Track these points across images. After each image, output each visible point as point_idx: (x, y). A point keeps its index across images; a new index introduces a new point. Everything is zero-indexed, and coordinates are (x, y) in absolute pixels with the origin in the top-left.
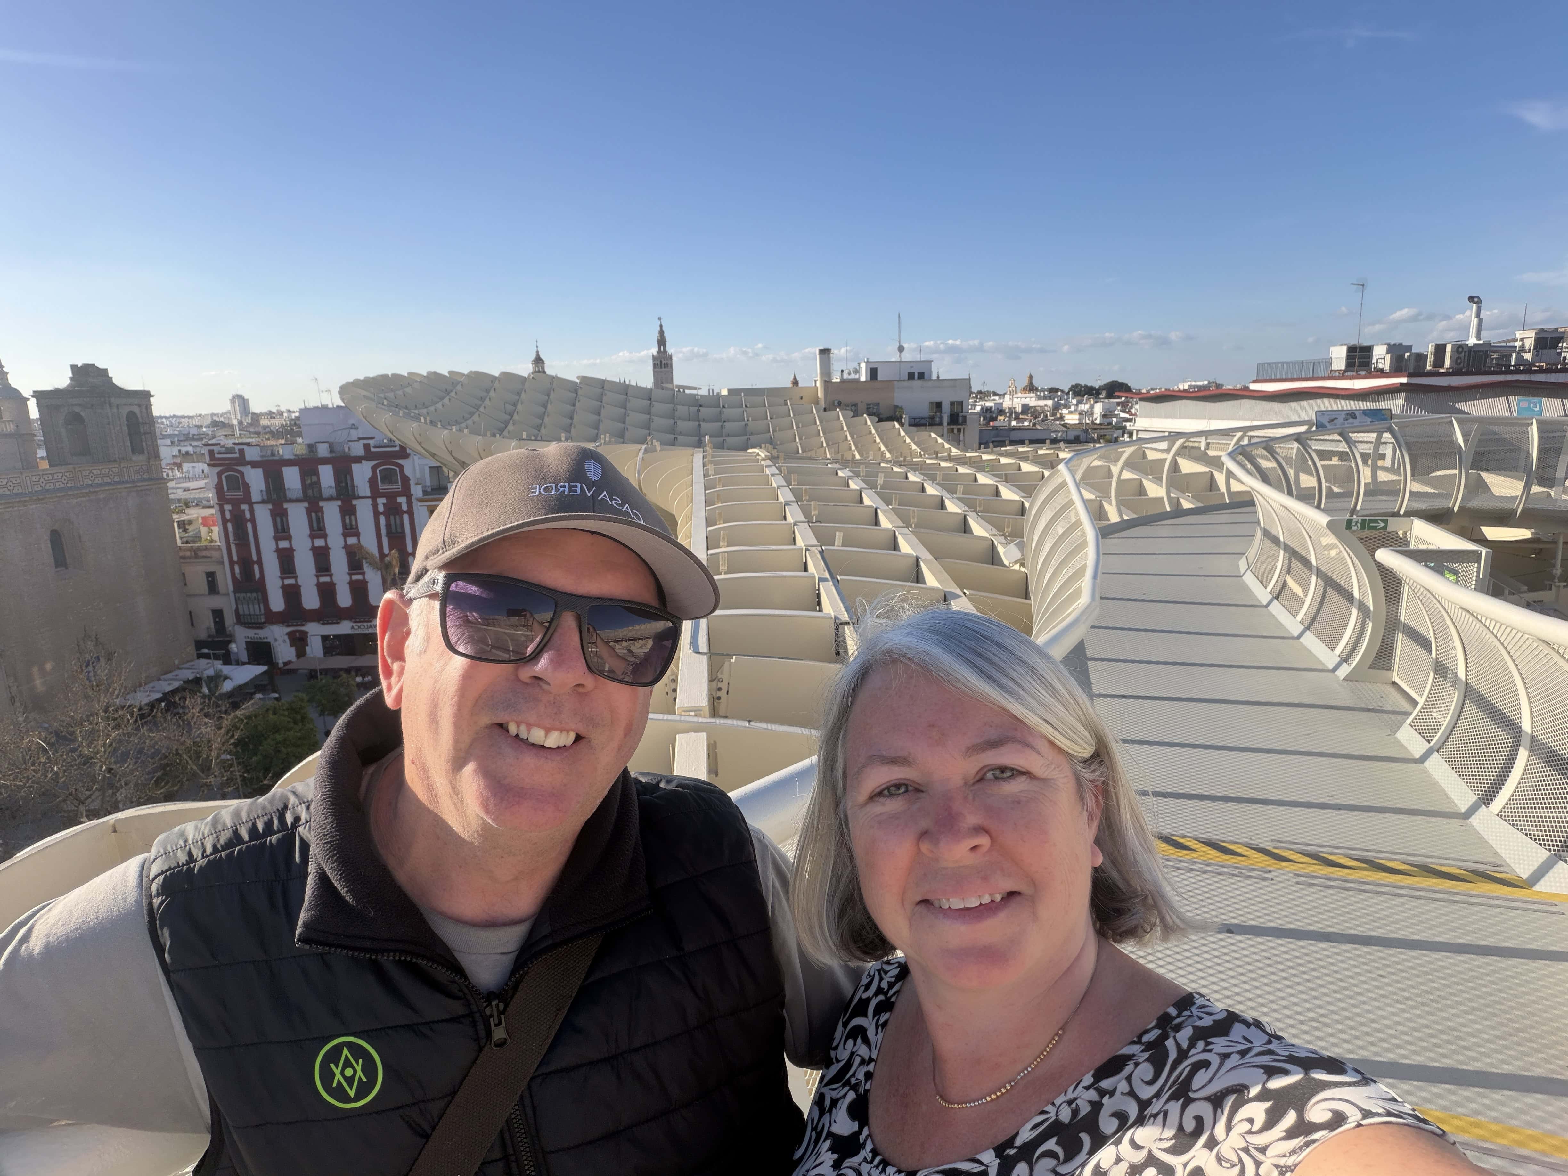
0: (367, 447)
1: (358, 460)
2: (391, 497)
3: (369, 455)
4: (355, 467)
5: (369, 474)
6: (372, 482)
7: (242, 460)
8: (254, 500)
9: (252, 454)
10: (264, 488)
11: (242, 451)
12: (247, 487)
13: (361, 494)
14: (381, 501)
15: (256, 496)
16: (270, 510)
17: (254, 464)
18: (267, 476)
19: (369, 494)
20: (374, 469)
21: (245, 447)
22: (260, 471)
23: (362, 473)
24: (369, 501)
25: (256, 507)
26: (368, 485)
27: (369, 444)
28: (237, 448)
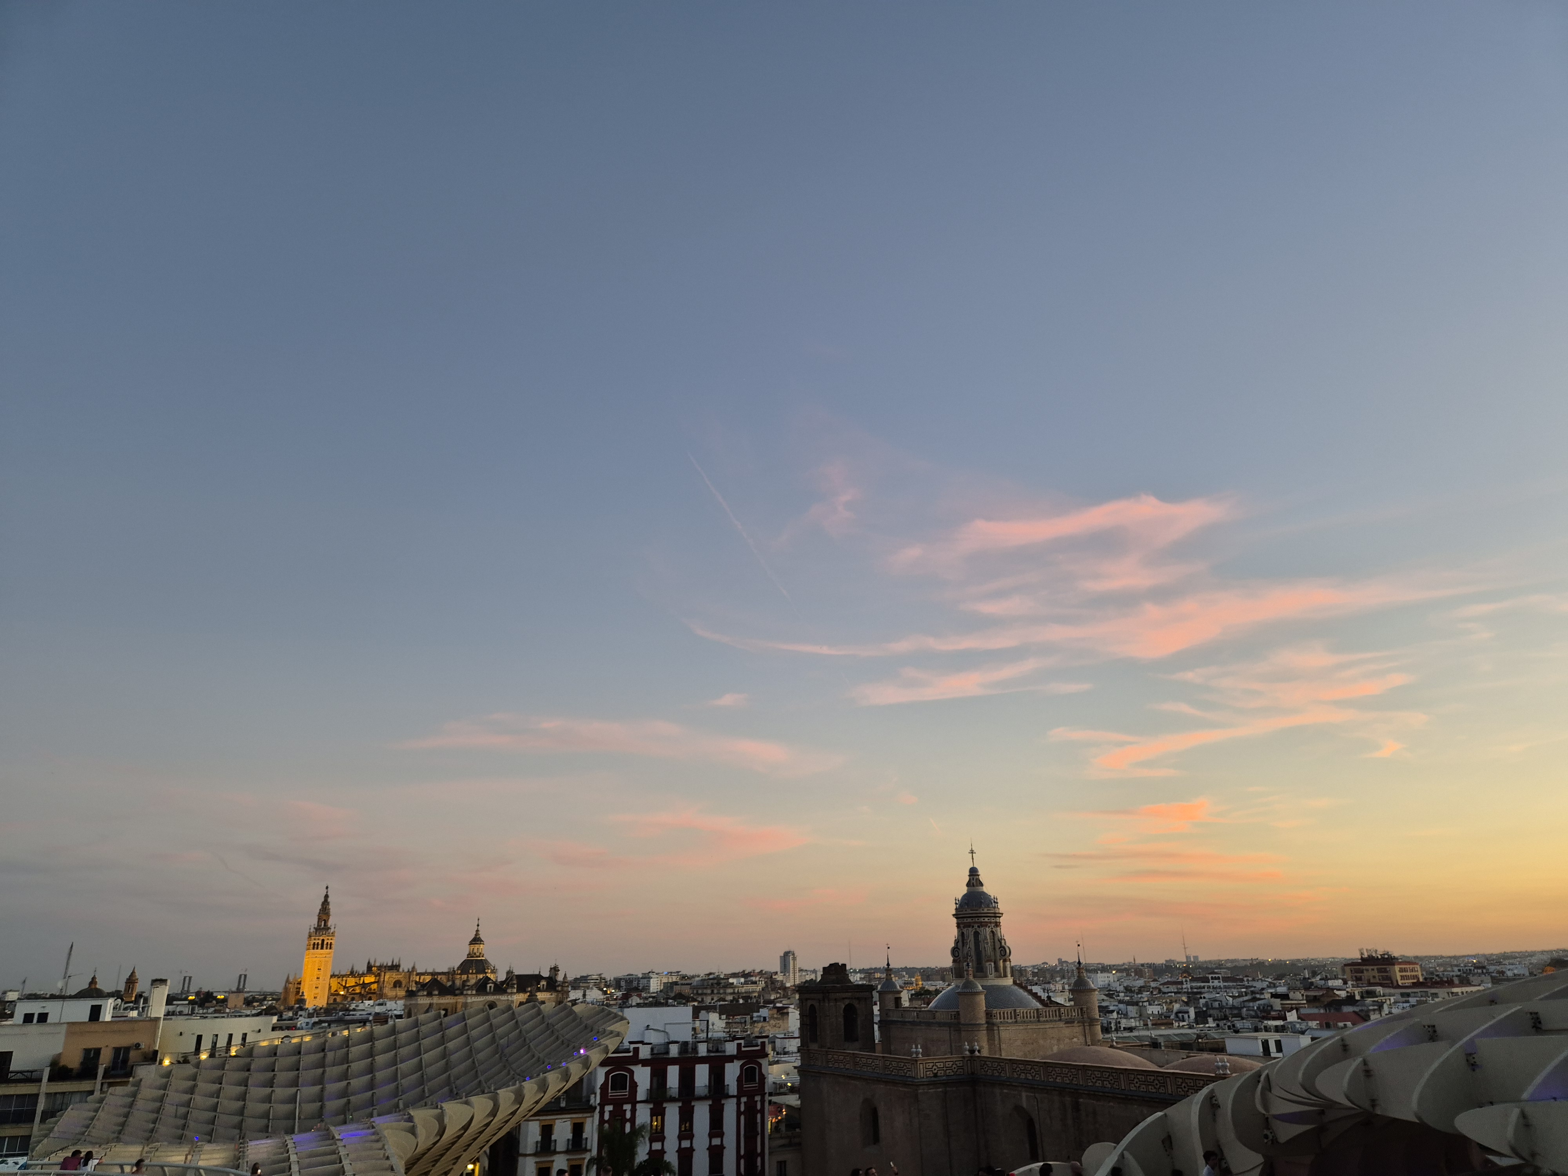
0: (739, 1045)
1: (731, 1059)
2: (751, 1095)
3: (740, 1055)
4: (727, 1065)
5: (738, 1073)
6: (739, 1080)
7: (635, 1060)
8: (638, 1099)
9: (645, 1052)
10: (649, 1088)
11: (636, 1050)
12: (634, 1086)
13: (731, 1094)
14: (744, 1099)
15: (641, 1095)
16: (651, 1109)
17: (645, 1063)
18: (653, 1075)
19: (736, 1094)
20: (742, 1067)
21: (640, 1045)
22: (649, 1069)
23: (732, 1072)
24: (735, 1100)
25: (638, 1106)
26: (736, 1083)
27: (741, 1043)
28: (632, 1046)
